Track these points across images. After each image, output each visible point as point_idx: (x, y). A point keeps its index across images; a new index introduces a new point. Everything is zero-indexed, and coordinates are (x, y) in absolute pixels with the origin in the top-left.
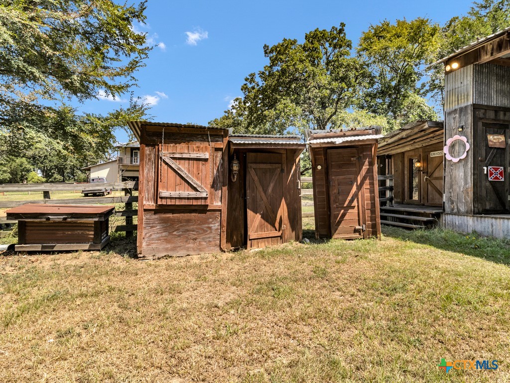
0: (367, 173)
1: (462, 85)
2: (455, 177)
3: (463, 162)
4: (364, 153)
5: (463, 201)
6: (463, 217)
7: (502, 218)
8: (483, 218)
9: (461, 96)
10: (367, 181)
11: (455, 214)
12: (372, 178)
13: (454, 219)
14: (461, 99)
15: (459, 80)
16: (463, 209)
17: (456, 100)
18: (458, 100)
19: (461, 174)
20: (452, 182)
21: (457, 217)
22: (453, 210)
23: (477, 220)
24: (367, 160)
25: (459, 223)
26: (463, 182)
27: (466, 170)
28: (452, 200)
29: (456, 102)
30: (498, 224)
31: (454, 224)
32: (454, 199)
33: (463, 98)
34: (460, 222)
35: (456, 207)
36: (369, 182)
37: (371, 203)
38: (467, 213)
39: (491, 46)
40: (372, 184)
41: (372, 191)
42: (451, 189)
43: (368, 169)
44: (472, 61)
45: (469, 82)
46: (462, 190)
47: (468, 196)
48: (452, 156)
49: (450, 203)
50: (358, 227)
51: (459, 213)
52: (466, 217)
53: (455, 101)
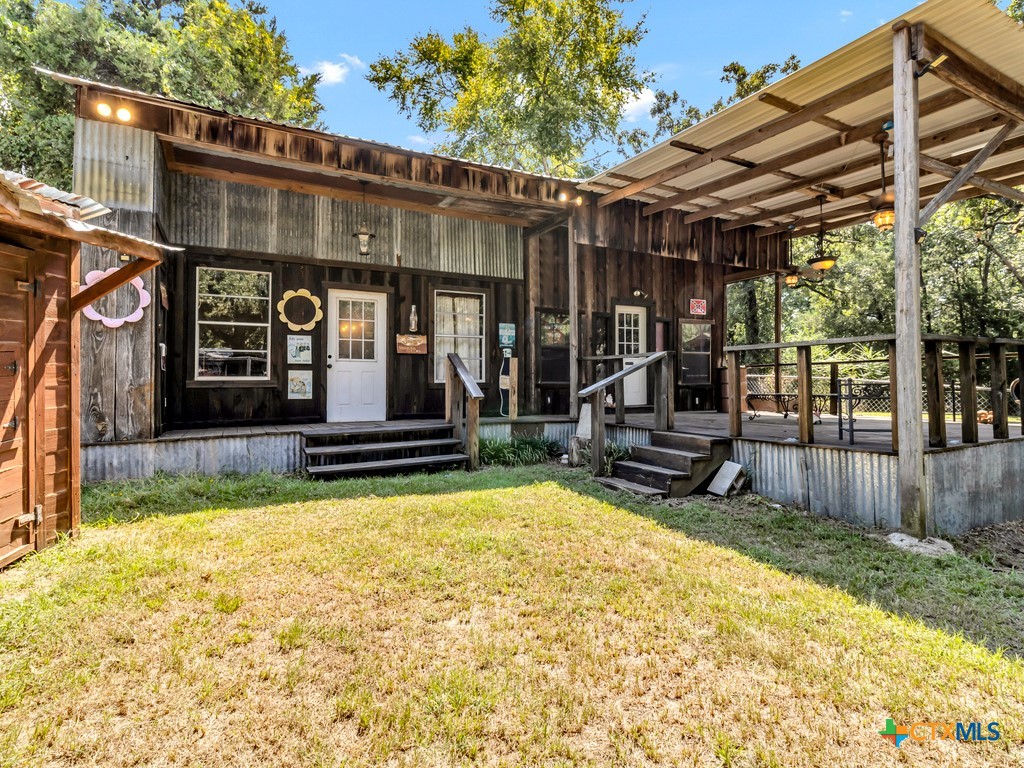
0: (52, 337)
1: (129, 162)
2: (108, 361)
3: (131, 329)
4: (49, 274)
5: (131, 412)
6: (132, 447)
7: (217, 438)
8: (179, 443)
9: (125, 186)
10: (52, 365)
11: (110, 443)
12: (66, 355)
13: (107, 457)
14: (125, 193)
15: (120, 148)
16: (127, 429)
17: (112, 188)
18: (116, 192)
19: (125, 354)
20: (99, 371)
21: (115, 448)
22: (101, 434)
23: (167, 449)
24: (55, 296)
25: (120, 463)
26: (131, 372)
27: (139, 347)
28: (100, 414)
29: (112, 194)
30: (211, 449)
31: (107, 465)
32: (108, 410)
33: (129, 190)
34: (123, 459)
35: (110, 428)
36: (58, 367)
37: (60, 433)
38: (140, 438)
39: (197, 121)
40: (65, 373)
41: (64, 395)
42: (94, 386)
43: (57, 325)
44: (156, 126)
45: (145, 165)
46: (126, 388)
47: (143, 401)
48: (100, 312)
49: (91, 419)
50: (24, 518)
51: (117, 440)
52: (139, 445)
53: (108, 190)
